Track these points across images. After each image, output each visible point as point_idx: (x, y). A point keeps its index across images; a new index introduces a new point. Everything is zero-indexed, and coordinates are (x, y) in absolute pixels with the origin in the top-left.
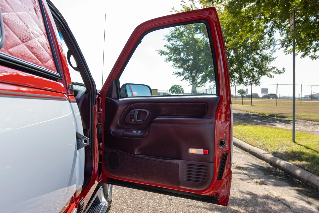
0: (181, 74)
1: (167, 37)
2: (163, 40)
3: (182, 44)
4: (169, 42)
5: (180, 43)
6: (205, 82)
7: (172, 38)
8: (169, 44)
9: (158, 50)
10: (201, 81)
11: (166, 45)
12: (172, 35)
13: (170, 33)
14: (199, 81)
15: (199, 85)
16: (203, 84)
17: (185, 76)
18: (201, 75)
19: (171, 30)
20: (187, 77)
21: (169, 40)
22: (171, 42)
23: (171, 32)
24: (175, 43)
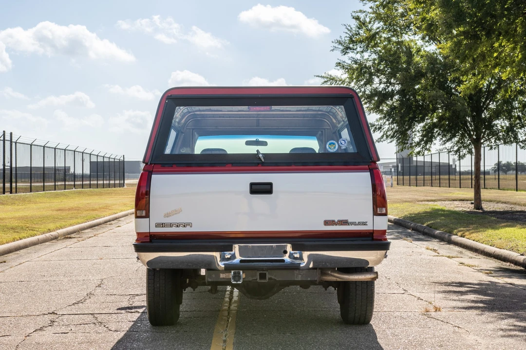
0: (376, 128)
1: (340, 43)
2: (333, 50)
3: (374, 56)
4: (345, 54)
5: (370, 56)
6: (432, 141)
7: (351, 46)
8: (347, 59)
9: (323, 75)
10: (421, 140)
11: (339, 63)
12: (351, 38)
13: (348, 36)
14: (417, 140)
15: (417, 149)
16: (426, 145)
17: (384, 130)
18: (419, 127)
19: (349, 28)
20: (389, 133)
21: (346, 50)
22: (351, 54)
23: (349, 32)
24: (358, 56)
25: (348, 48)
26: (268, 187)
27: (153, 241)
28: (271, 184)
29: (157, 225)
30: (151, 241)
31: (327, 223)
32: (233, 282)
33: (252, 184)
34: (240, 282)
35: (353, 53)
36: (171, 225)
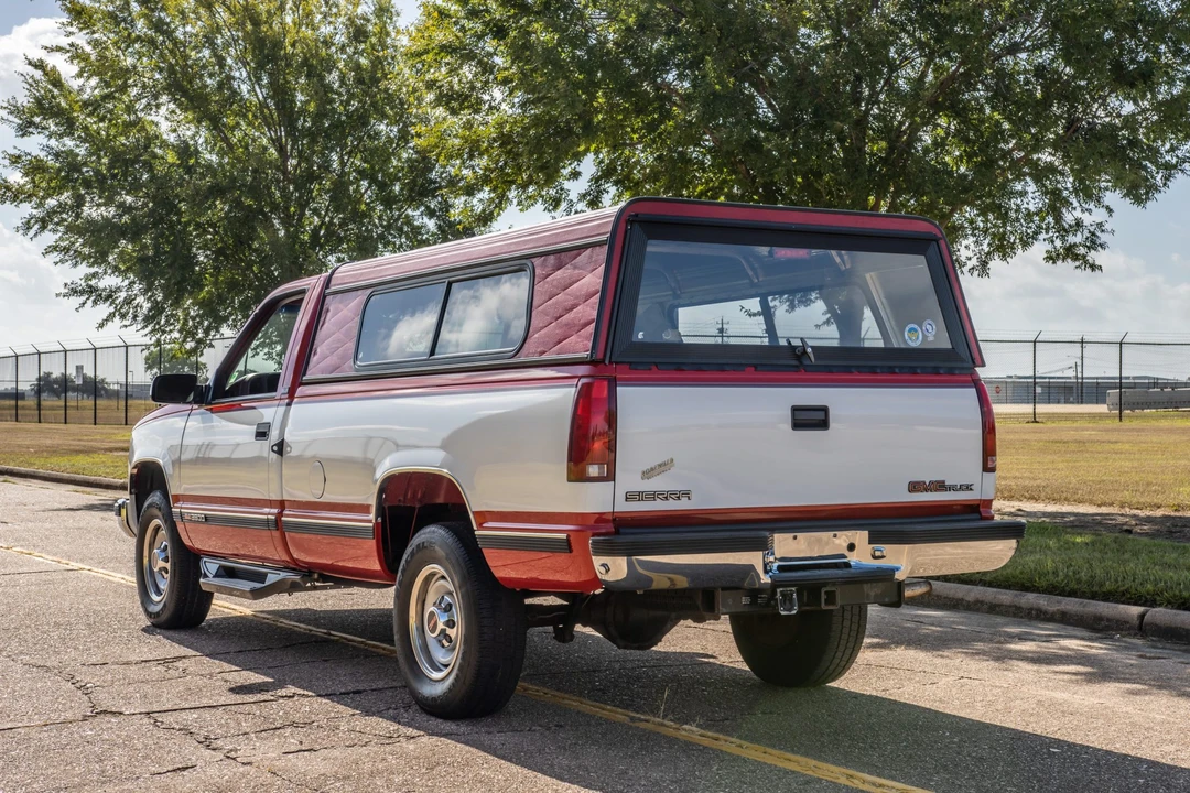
25: (31, 124)
26: (821, 415)
27: (622, 530)
28: (825, 409)
29: (629, 497)
30: (617, 532)
31: (915, 487)
32: (783, 613)
33: (795, 409)
34: (794, 612)
35: (41, 136)
36: (654, 496)
